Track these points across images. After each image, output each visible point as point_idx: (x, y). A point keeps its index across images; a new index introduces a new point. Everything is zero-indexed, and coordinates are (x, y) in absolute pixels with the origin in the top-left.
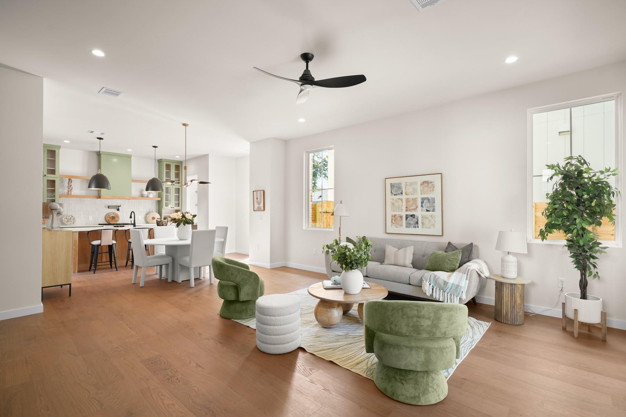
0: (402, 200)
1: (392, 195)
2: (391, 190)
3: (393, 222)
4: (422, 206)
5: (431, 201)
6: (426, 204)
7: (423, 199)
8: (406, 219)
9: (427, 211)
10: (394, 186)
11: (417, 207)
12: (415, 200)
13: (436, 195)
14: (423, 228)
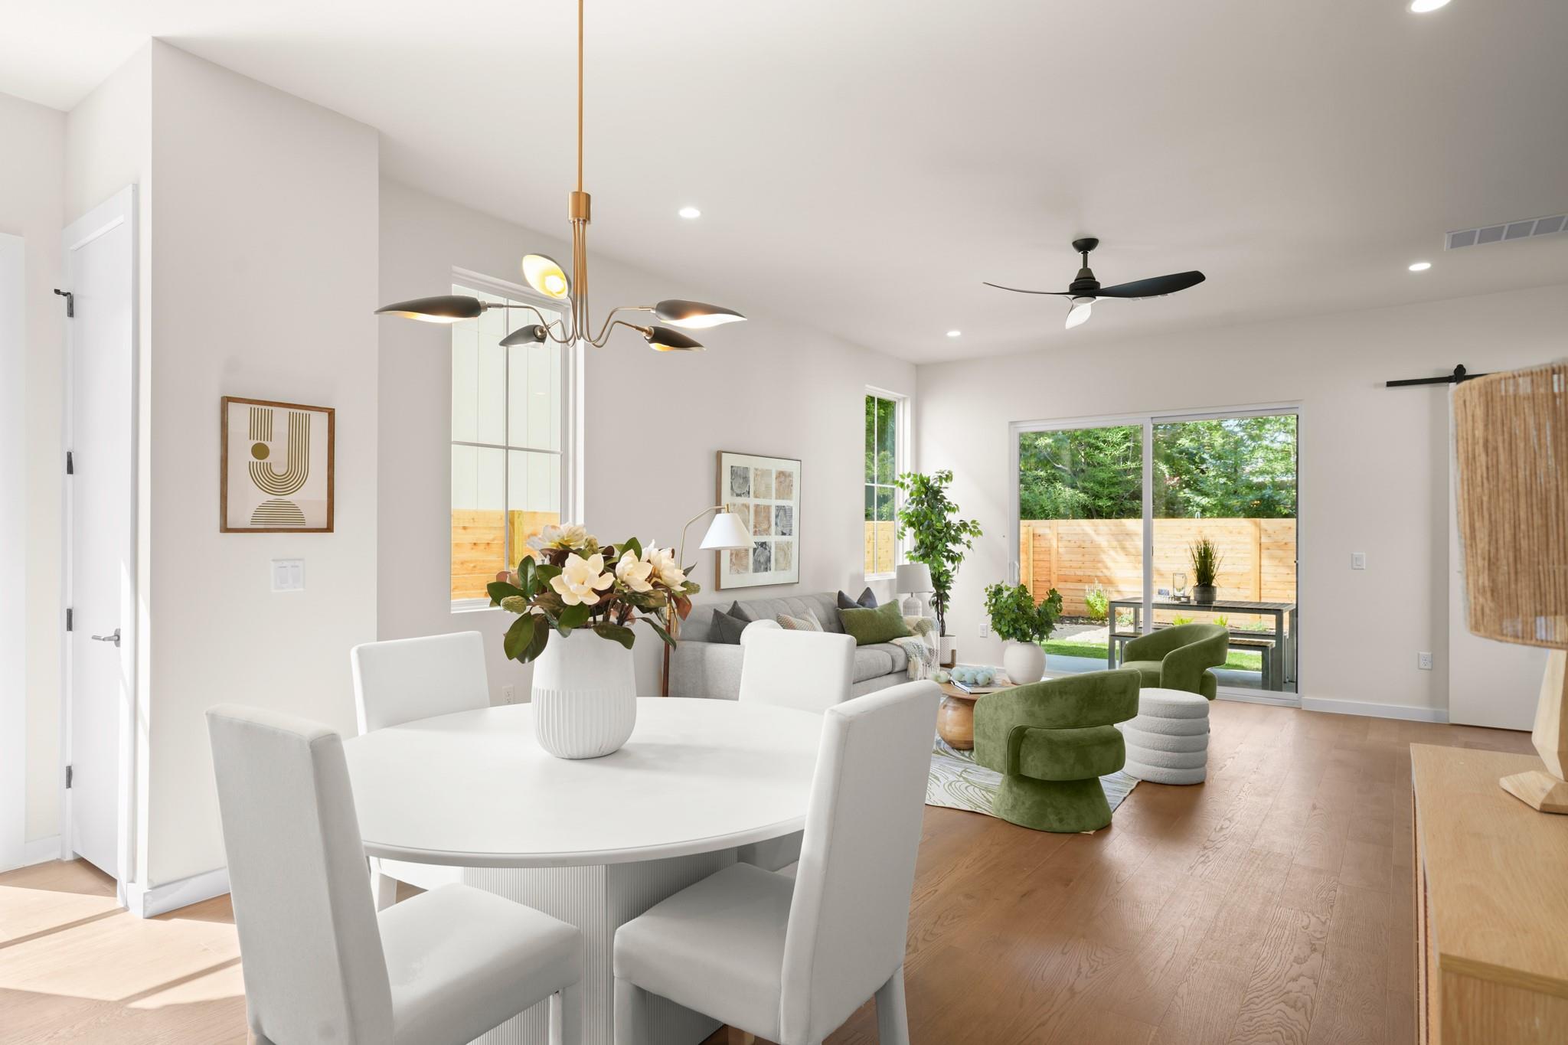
0: (748, 507)
1: (732, 495)
2: (731, 483)
3: (734, 560)
4: (776, 524)
5: (788, 512)
6: (781, 520)
7: (779, 508)
8: (754, 555)
9: (783, 534)
10: (737, 473)
11: (770, 527)
12: (768, 508)
13: (792, 503)
14: (776, 570)
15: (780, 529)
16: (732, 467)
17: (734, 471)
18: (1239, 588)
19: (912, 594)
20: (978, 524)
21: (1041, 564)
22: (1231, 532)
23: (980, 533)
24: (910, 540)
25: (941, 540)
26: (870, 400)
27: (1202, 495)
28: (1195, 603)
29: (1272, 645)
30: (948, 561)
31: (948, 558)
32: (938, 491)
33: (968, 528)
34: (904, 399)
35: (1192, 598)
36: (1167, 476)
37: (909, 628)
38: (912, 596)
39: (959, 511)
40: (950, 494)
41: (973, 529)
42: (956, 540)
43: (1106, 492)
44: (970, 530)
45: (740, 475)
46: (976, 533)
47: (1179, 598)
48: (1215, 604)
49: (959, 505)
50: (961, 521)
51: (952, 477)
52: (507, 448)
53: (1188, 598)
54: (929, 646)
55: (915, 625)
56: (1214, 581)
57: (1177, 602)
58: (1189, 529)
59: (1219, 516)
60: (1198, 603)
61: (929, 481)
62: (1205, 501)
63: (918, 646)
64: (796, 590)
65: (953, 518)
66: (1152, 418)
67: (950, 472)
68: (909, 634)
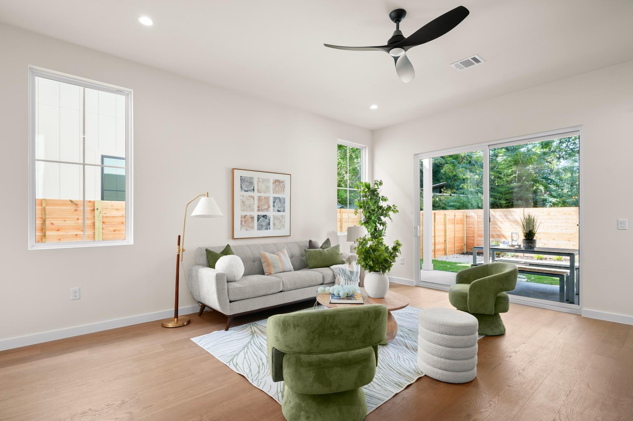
0: (253, 198)
1: (241, 191)
2: (241, 185)
3: (243, 224)
4: (274, 206)
5: (282, 201)
6: (277, 204)
7: (275, 198)
8: (258, 221)
9: (279, 211)
10: (245, 180)
11: (269, 207)
12: (267, 198)
13: (285, 195)
14: (274, 229)
15: (276, 209)
16: (241, 177)
17: (242, 179)
18: (569, 241)
19: (355, 242)
20: (396, 207)
21: (470, 229)
22: (565, 214)
23: (397, 211)
24: (361, 215)
25: (374, 214)
26: (340, 147)
27: (553, 197)
28: (523, 249)
29: (567, 274)
30: (380, 225)
31: (380, 224)
32: (375, 190)
33: (391, 209)
34: (365, 147)
35: (522, 246)
36: (543, 191)
37: (344, 260)
38: (355, 243)
39: (388, 200)
40: (382, 192)
41: (394, 210)
42: (386, 215)
43: (504, 197)
44: (393, 210)
45: (247, 181)
46: (395, 211)
47: (513, 246)
48: (535, 249)
49: (387, 197)
50: (388, 205)
51: (382, 183)
52: (84, 164)
53: (520, 246)
54: (350, 270)
55: (347, 258)
56: (535, 237)
57: (512, 248)
58: (543, 213)
59: (561, 206)
60: (525, 249)
61: (370, 185)
62: (554, 200)
63: (343, 270)
64: (289, 240)
65: (383, 204)
66: (489, 145)
67: (381, 181)
68: (343, 263)
